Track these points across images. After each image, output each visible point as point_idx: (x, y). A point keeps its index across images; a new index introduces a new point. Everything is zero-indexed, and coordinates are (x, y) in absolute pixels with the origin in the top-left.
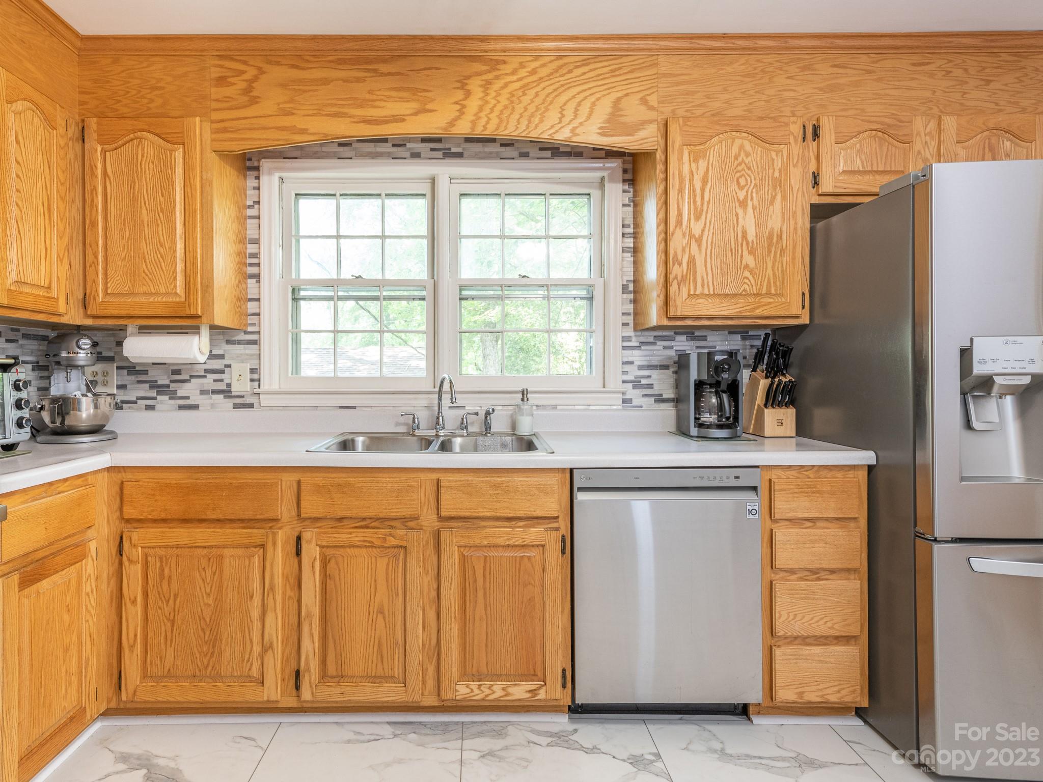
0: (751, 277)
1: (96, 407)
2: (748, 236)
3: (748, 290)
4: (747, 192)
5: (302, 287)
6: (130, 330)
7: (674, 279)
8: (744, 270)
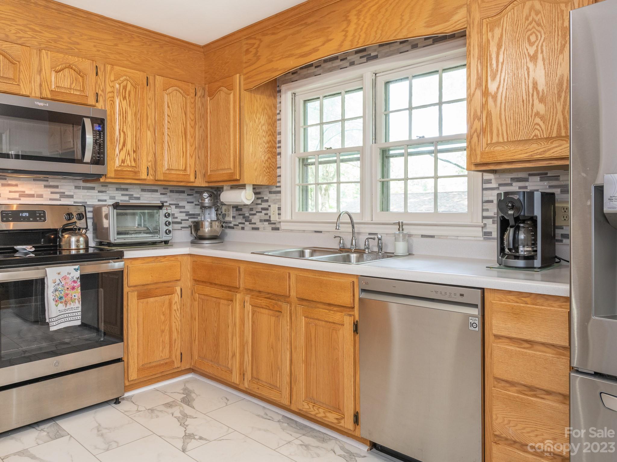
0: (541, 123)
1: (211, 227)
2: (538, 86)
3: (539, 135)
4: (537, 47)
5: (309, 157)
6: (225, 188)
7: (474, 132)
8: (535, 117)
